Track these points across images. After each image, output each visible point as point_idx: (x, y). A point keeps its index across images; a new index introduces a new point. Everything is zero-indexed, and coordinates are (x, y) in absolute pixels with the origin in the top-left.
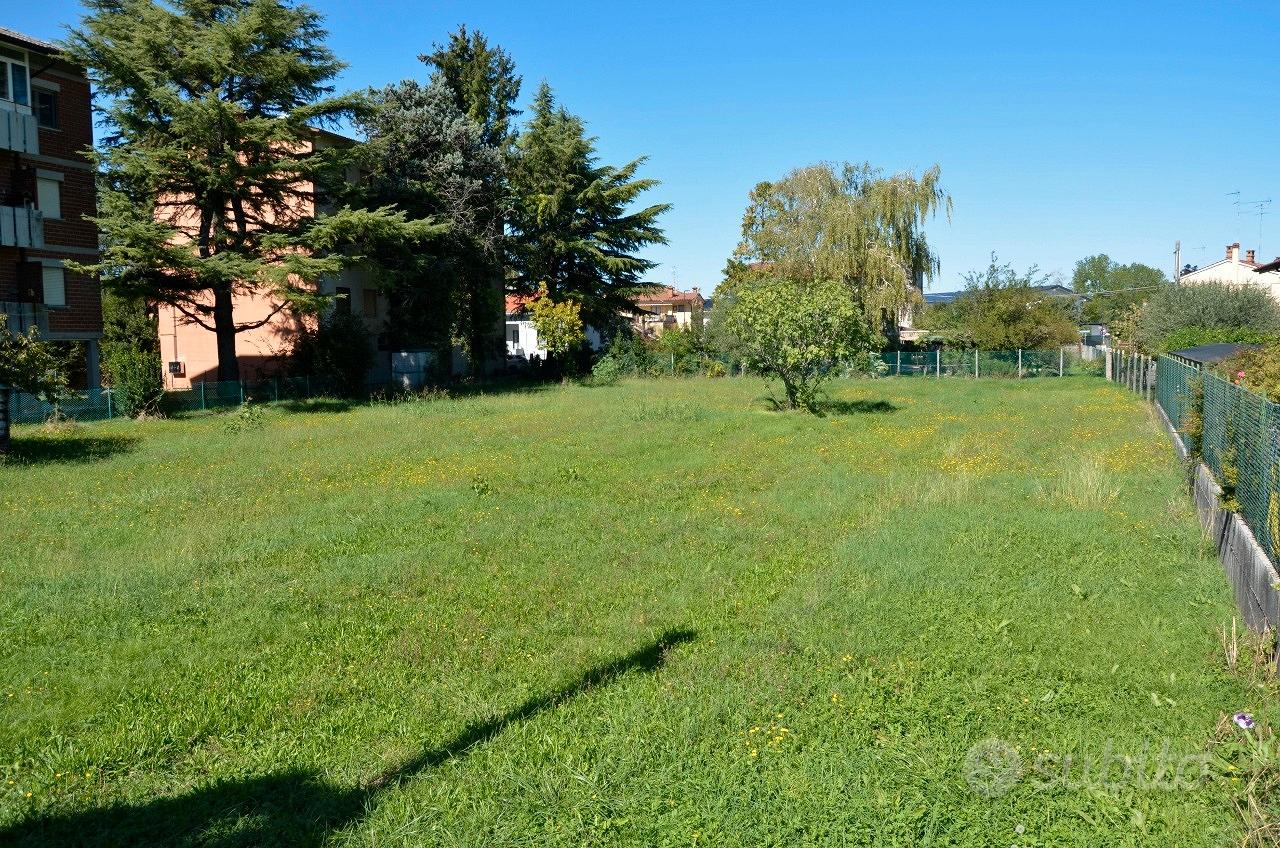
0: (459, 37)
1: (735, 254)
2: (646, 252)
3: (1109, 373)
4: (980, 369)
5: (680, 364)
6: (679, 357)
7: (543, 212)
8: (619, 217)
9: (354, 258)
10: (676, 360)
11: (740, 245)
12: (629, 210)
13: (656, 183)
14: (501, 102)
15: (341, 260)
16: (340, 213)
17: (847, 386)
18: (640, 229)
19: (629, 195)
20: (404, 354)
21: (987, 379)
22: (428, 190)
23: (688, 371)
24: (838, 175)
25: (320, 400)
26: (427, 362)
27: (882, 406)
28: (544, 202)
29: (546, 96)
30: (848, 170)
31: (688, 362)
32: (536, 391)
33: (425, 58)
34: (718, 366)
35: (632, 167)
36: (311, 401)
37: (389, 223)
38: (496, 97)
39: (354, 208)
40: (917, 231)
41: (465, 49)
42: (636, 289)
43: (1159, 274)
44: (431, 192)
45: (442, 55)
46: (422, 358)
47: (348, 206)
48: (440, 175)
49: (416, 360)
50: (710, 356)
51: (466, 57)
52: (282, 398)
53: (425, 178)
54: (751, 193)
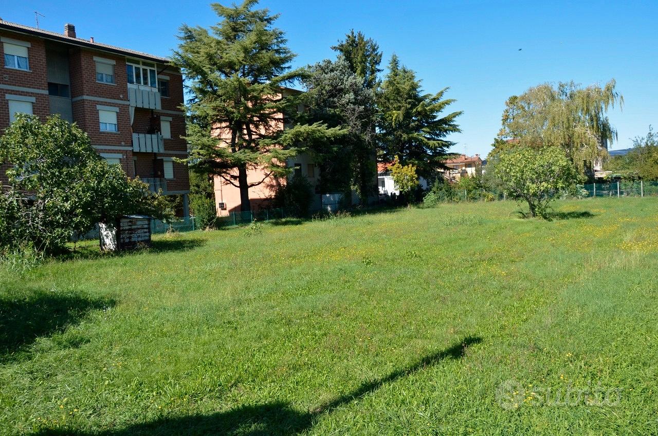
0: (350, 35)
1: (498, 135)
2: (450, 137)
4: (644, 191)
5: (470, 195)
6: (469, 191)
7: (395, 120)
8: (435, 120)
9: (303, 149)
10: (468, 193)
11: (501, 130)
12: (440, 116)
13: (454, 101)
14: (372, 66)
15: (296, 150)
16: (295, 127)
17: (564, 204)
18: (447, 125)
19: (440, 108)
20: (328, 195)
21: (649, 197)
22: (337, 113)
23: (474, 199)
24: (556, 89)
25: (288, 219)
26: (339, 199)
27: (586, 214)
28: (396, 115)
29: (395, 61)
30: (561, 86)
31: (474, 194)
32: (394, 212)
33: (334, 48)
34: (491, 195)
35: (441, 94)
36: (284, 220)
37: (319, 131)
38: (369, 64)
39: (302, 125)
40: (602, 116)
41: (354, 41)
42: (445, 157)
44: (339, 114)
45: (342, 46)
46: (337, 197)
47: (299, 124)
48: (343, 105)
49: (334, 198)
50: (486, 190)
51: (354, 45)
52: (270, 218)
53: (336, 107)
54: (506, 102)
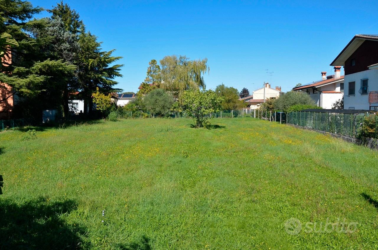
0: (60, 4)
1: (145, 81)
2: (116, 79)
3: (255, 117)
4: (222, 115)
5: (134, 114)
6: (134, 112)
7: (91, 65)
8: (107, 68)
9: (49, 77)
11: (146, 78)
12: (110, 66)
13: (121, 58)
14: (75, 28)
15: (45, 78)
16: (45, 61)
19: (110, 62)
20: (47, 111)
21: (224, 118)
22: (55, 55)
23: (136, 116)
24: (178, 59)
25: (28, 127)
26: (55, 113)
28: (91, 62)
29: (83, 27)
30: (181, 58)
31: (137, 113)
33: (49, 10)
34: (146, 115)
35: (111, 52)
36: (25, 127)
38: (73, 26)
39: (51, 60)
41: (63, 9)
42: (115, 90)
43: (236, 90)
44: (56, 56)
45: (55, 10)
46: (54, 112)
47: (49, 59)
48: (61, 50)
49: (52, 113)
50: (143, 112)
51: (63, 12)
52: (15, 126)
53: (54, 51)
54: (150, 63)
